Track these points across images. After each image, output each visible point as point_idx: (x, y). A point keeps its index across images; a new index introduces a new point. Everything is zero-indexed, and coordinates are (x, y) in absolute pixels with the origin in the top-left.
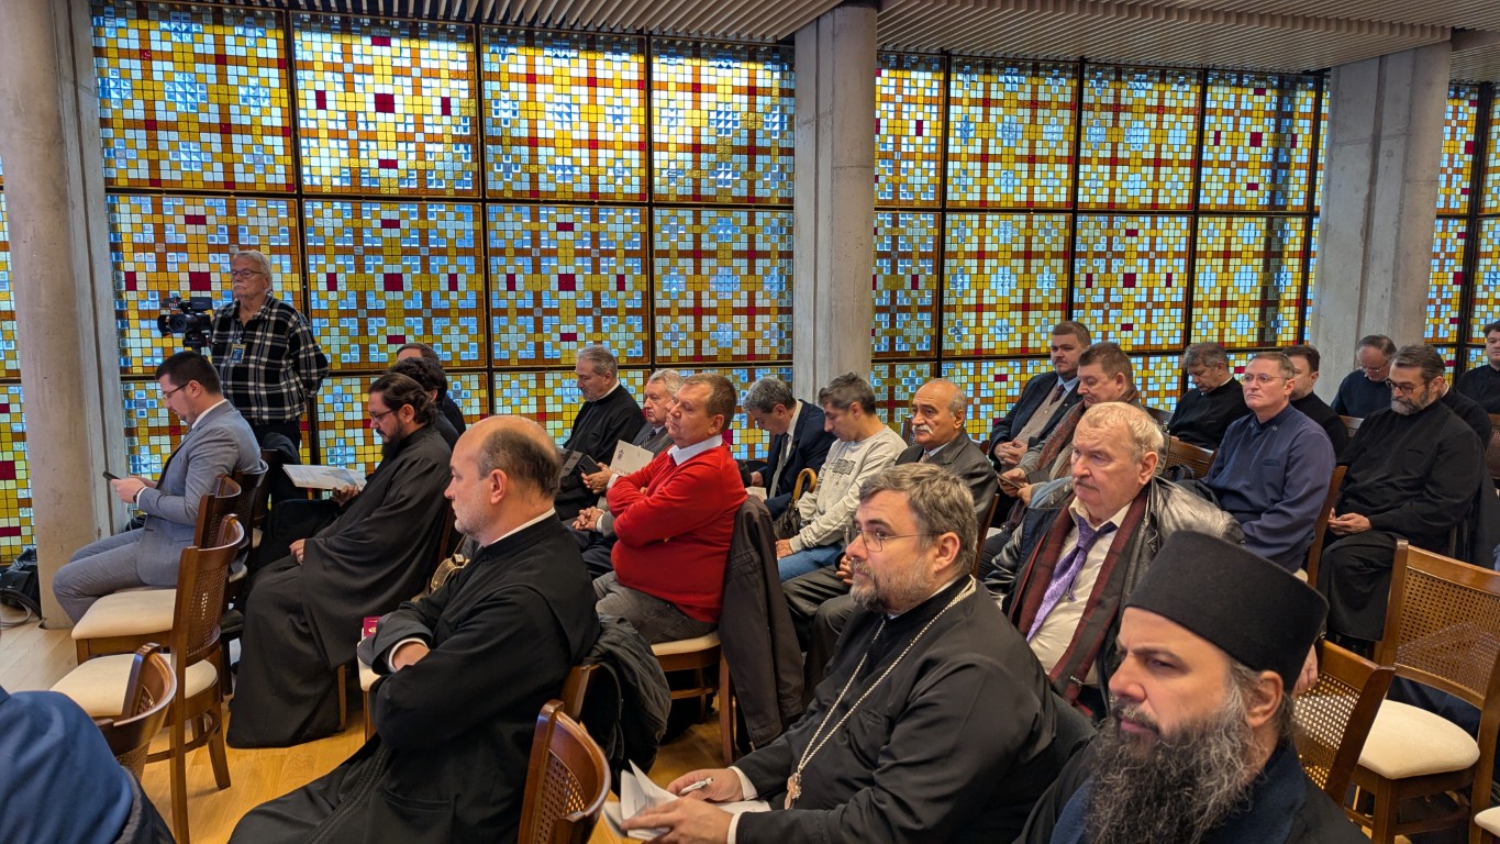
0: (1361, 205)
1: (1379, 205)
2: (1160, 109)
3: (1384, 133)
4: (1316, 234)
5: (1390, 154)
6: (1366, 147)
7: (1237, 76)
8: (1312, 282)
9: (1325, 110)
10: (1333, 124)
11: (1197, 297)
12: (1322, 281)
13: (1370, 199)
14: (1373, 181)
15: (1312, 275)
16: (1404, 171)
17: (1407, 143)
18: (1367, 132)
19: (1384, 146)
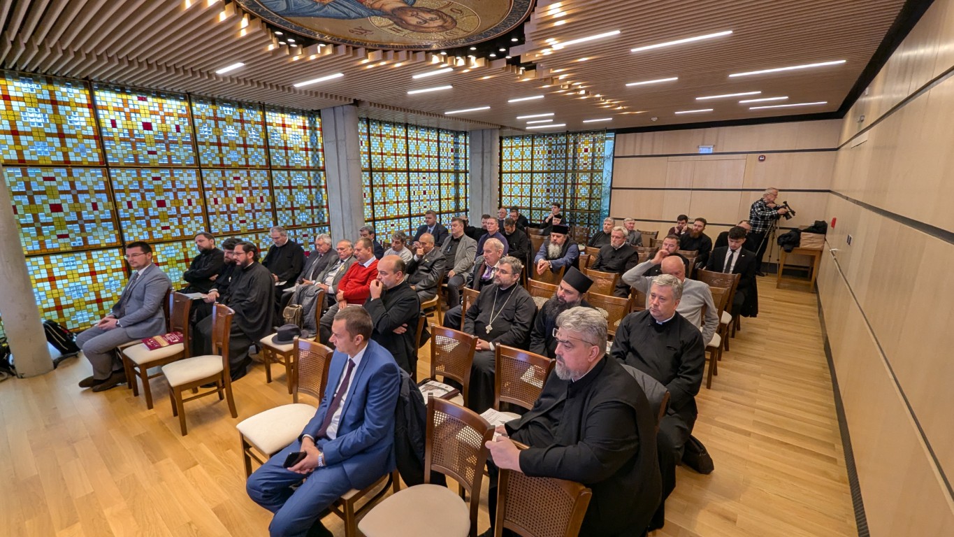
0: (480, 171)
1: (485, 171)
2: (428, 140)
3: (485, 151)
4: (468, 178)
5: (487, 157)
6: (480, 155)
7: (447, 131)
8: (468, 192)
9: (468, 142)
10: (470, 147)
11: (442, 197)
12: (471, 191)
13: (483, 169)
14: (483, 164)
15: (468, 190)
16: (491, 161)
17: (491, 155)
18: (481, 151)
19: (485, 155)
